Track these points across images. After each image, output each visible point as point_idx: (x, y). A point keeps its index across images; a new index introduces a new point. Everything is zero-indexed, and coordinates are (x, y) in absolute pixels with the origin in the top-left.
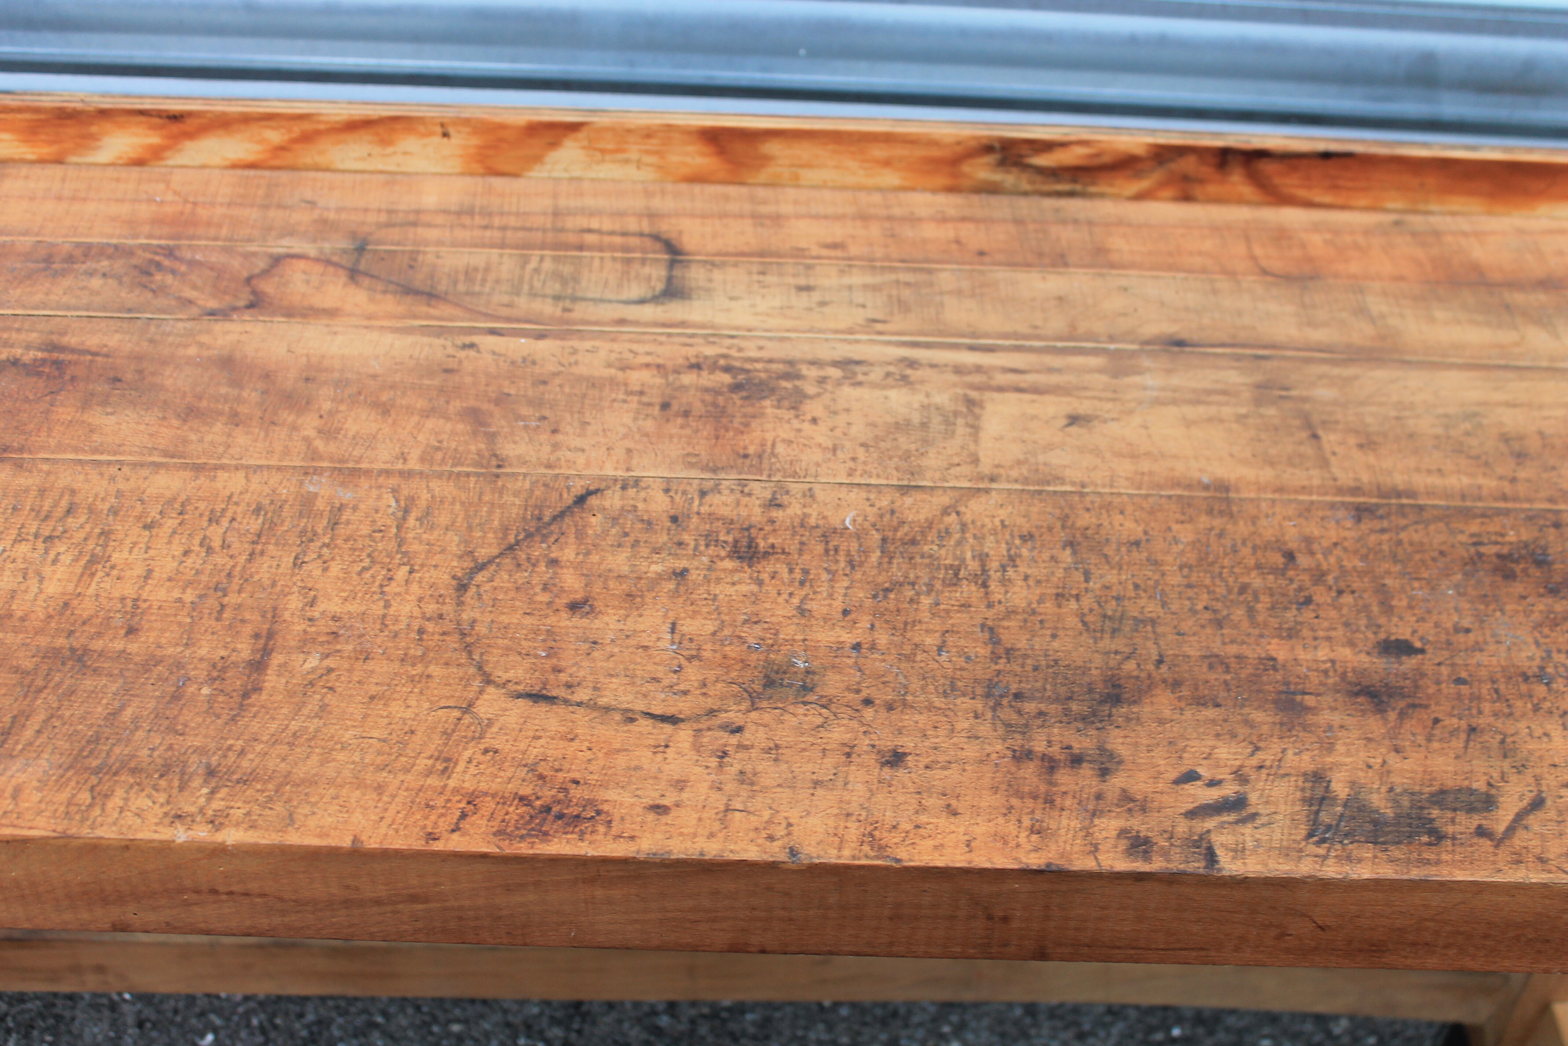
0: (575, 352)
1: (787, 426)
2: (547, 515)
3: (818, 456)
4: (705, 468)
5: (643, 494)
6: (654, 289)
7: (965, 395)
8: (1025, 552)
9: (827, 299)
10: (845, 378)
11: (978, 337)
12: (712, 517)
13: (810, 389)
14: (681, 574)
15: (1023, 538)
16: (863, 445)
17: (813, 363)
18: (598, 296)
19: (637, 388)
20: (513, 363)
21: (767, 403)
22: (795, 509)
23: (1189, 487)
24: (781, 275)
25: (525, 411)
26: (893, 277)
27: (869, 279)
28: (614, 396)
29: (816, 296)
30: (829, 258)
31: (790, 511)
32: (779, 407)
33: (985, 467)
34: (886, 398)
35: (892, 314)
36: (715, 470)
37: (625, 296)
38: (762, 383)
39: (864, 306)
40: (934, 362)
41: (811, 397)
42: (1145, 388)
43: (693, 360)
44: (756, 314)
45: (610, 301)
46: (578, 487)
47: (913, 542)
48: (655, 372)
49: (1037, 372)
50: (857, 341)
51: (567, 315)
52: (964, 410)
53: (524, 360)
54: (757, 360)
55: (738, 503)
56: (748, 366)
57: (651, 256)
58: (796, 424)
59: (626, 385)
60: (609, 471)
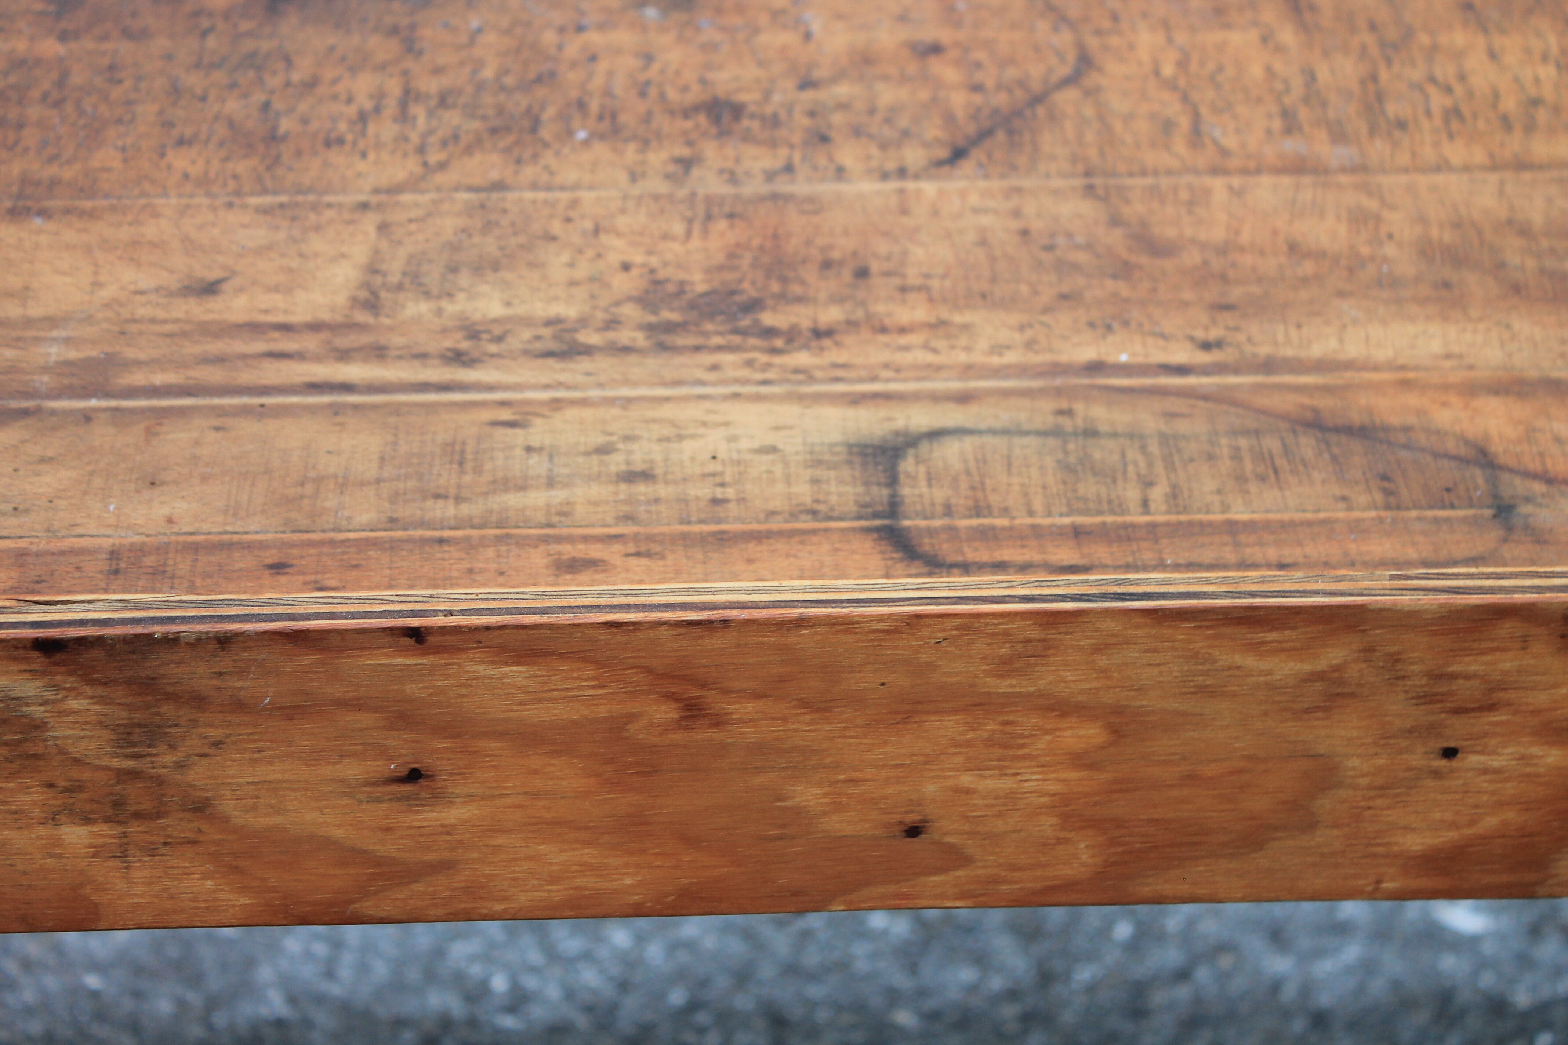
0: (1030, 345)
1: (669, 257)
2: (1001, 136)
3: (622, 222)
4: (788, 198)
5: (874, 164)
6: (918, 461)
7: (377, 315)
8: (343, 127)
9: (595, 459)
10: (575, 330)
11: (331, 405)
12: (773, 144)
13: (630, 312)
14: (807, 84)
15: (341, 141)
16: (554, 239)
17: (626, 350)
18: (1017, 441)
19: (912, 296)
20: (1126, 324)
21: (701, 288)
22: (657, 158)
23: (67, 211)
24: (684, 501)
25: (1081, 257)
26: (465, 509)
27: (512, 500)
28: (948, 283)
29: (616, 462)
30: (586, 539)
31: (664, 155)
32: (682, 283)
33: (369, 223)
34: (508, 304)
35: (479, 439)
36: (774, 197)
37: (968, 443)
38: (711, 316)
39: (529, 449)
40: (416, 363)
41: (629, 299)
42: (67, 341)
43: (827, 342)
44: (726, 424)
45: (993, 432)
46: (967, 166)
47: (494, 131)
48: (888, 322)
49: (244, 357)
50: (547, 387)
51: (1064, 405)
52: (383, 294)
53: (1109, 328)
54: (720, 348)
55: (737, 160)
56: (736, 339)
57: (937, 523)
58: (654, 261)
59: (931, 300)
60: (929, 188)
